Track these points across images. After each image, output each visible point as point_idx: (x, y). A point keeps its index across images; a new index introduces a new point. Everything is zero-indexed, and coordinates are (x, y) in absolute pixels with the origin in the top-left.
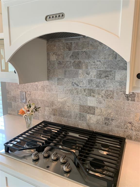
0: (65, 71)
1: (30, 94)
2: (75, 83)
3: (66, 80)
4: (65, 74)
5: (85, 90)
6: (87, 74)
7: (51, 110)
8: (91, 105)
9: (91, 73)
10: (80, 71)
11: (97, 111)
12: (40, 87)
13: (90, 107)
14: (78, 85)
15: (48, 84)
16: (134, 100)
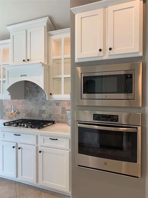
0: (33, 95)
1: (16, 107)
2: (37, 100)
3: (33, 98)
4: (33, 96)
5: (41, 103)
6: (42, 95)
7: (26, 114)
8: (44, 109)
9: (43, 95)
10: (39, 94)
11: (46, 112)
12: (21, 103)
13: (43, 110)
14: (38, 101)
15: (25, 101)
16: (59, 106)
